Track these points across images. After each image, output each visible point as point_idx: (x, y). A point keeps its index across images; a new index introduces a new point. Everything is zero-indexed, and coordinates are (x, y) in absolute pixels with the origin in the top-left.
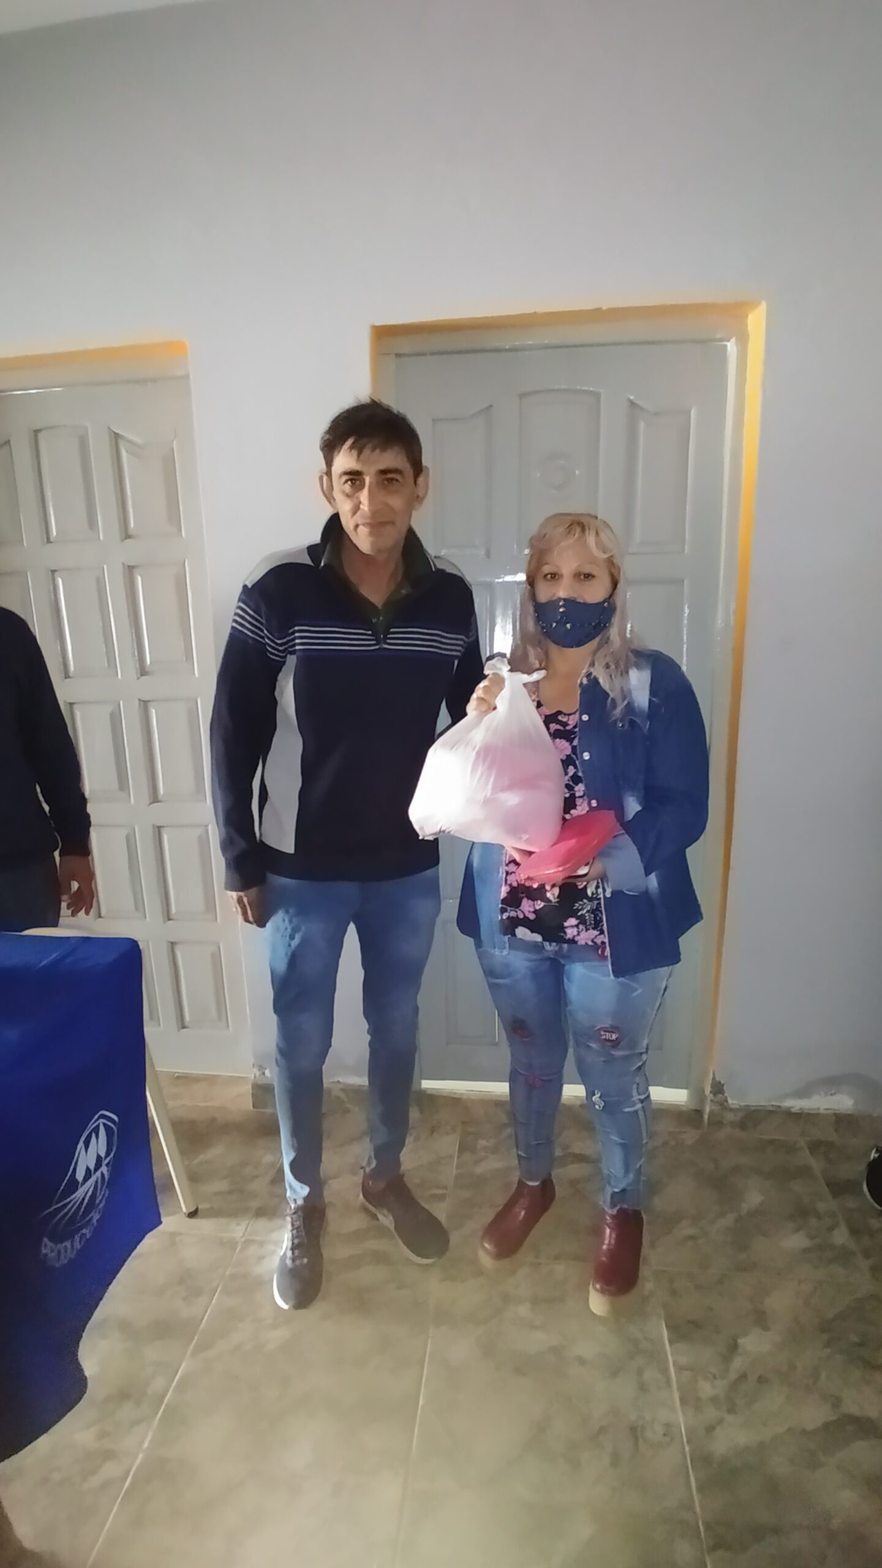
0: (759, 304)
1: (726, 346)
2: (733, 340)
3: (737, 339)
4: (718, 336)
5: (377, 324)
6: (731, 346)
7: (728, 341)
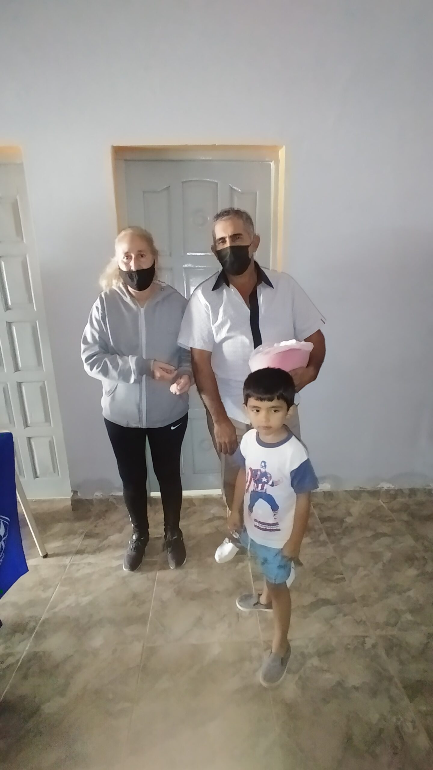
0: (282, 147)
1: (270, 164)
2: (273, 162)
3: (274, 161)
4: (267, 160)
5: (115, 145)
6: (272, 164)
7: (272, 162)
